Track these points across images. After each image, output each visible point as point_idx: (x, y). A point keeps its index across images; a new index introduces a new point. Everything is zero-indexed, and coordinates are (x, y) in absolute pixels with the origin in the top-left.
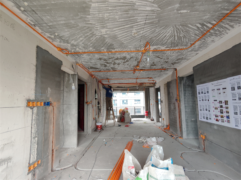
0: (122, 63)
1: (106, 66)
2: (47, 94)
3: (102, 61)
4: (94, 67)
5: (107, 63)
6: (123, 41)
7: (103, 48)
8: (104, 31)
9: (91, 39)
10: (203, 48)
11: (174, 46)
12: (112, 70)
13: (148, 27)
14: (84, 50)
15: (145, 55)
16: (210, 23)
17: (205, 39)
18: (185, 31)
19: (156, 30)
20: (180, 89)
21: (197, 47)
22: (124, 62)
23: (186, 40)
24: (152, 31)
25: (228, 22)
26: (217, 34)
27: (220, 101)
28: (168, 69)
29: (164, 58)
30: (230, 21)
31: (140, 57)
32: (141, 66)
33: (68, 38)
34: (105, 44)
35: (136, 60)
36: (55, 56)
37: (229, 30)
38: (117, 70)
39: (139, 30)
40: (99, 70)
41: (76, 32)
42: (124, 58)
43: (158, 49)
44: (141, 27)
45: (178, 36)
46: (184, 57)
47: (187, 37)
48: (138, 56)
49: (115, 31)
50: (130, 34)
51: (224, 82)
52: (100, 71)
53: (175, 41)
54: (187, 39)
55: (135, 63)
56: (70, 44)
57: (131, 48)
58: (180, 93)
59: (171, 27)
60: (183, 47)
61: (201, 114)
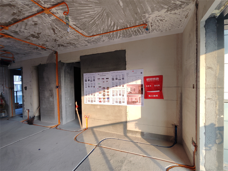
10: (94, 42)
11: (81, 28)
16: (117, 27)
17: (102, 37)
23: (95, 29)
26: (110, 37)
27: (103, 88)
28: (48, 48)
29: (58, 34)
30: (123, 33)
32: (14, 28)
37: (116, 38)
46: (76, 43)
47: (98, 27)
59: (101, 8)
60: (86, 33)
61: (86, 98)
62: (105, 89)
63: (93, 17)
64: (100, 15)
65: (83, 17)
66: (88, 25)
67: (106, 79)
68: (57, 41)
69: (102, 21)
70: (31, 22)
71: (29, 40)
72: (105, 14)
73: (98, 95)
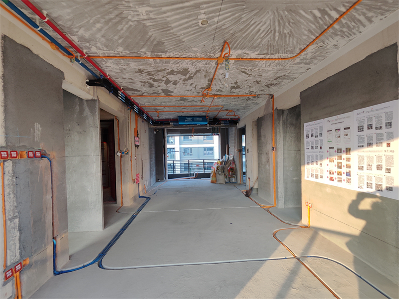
0: (181, 81)
1: (151, 86)
2: (34, 136)
3: (144, 75)
4: (130, 87)
5: (154, 80)
6: (181, 37)
7: (143, 50)
8: (143, 10)
9: (119, 28)
10: (318, 58)
11: (272, 52)
12: (163, 94)
13: (229, 8)
14: (107, 52)
15: (221, 68)
16: (335, 9)
17: (323, 42)
18: (292, 23)
19: (243, 16)
20: (278, 130)
21: (310, 55)
22: (185, 80)
23: (292, 41)
24: (235, 18)
25: (364, 11)
26: (344, 32)
27: (338, 149)
28: (259, 95)
29: (253, 74)
30: (368, 8)
31: (213, 71)
32: (215, 87)
33: (69, 23)
34: (147, 41)
35: (205, 76)
36: (47, 61)
37: (364, 26)
38: (172, 94)
39: (210, 15)
40: (140, 93)
41: (85, 10)
42: (185, 72)
43: (244, 56)
44: (215, 8)
45: (280, 32)
46: (287, 73)
47: (296, 36)
48: (210, 69)
49: (165, 13)
50: (194, 22)
51: (347, 117)
52: (141, 96)
53: (275, 42)
54: (295, 39)
55: (204, 83)
56: (76, 35)
57: (196, 52)
58: (278, 136)
59: (270, 13)
60: (286, 55)
61: (308, 170)
62: (341, 152)
63: (271, 31)
64: (279, 21)
65: (260, 40)
66: (277, 42)
67: (345, 129)
68: (260, 81)
69: (291, 24)
70: (221, 76)
71: (234, 92)
72: (284, 13)
73: (328, 165)
